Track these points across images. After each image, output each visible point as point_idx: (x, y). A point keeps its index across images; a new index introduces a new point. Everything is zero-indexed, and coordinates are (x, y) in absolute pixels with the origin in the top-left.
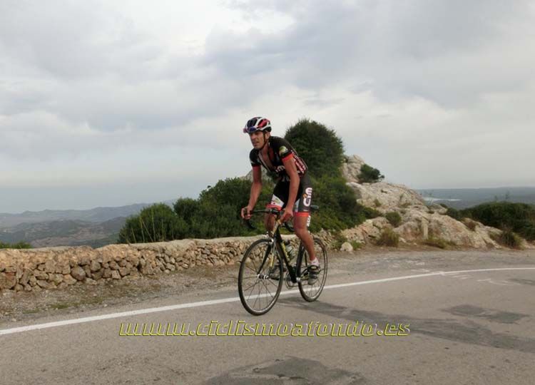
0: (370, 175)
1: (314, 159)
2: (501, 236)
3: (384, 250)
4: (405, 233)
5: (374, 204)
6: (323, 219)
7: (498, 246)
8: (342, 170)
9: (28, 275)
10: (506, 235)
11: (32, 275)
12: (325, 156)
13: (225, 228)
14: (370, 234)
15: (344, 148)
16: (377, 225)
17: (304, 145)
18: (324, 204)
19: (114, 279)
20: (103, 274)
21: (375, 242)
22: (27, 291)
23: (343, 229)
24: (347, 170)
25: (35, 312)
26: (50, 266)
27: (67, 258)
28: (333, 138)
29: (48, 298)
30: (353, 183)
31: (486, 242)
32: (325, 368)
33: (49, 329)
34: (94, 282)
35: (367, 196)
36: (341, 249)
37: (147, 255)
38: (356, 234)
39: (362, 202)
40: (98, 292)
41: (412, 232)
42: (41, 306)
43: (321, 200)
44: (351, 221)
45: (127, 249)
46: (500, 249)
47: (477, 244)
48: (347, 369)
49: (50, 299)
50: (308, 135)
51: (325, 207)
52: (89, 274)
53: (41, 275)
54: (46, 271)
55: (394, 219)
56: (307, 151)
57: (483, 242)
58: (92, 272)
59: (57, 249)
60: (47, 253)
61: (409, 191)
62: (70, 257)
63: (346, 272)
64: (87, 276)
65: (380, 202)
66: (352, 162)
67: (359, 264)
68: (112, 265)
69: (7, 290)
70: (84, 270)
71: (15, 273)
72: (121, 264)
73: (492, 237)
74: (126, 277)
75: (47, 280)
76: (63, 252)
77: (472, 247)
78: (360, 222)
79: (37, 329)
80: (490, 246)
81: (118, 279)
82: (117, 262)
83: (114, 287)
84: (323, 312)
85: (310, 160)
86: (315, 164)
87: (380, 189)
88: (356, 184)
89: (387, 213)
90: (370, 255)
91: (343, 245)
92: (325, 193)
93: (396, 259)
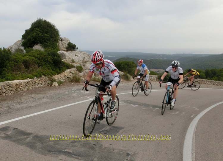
0: (71, 47)
2: (123, 76)
3: (73, 85)
4: (84, 75)
5: (72, 61)
6: (45, 70)
8: (58, 44)
10: (125, 75)
12: (50, 37)
14: (68, 77)
15: (60, 34)
16: (72, 72)
17: (39, 31)
18: (45, 63)
21: (70, 80)
23: (54, 75)
24: (61, 44)
28: (54, 29)
30: (62, 51)
35: (68, 58)
36: (52, 85)
38: (61, 77)
39: (66, 60)
41: (87, 75)
43: (44, 61)
44: (58, 71)
46: (123, 81)
50: (41, 26)
51: (46, 64)
55: (80, 69)
56: (40, 35)
61: (88, 55)
63: (49, 100)
65: (75, 61)
66: (64, 41)
67: (58, 94)
78: (64, 71)
85: (43, 39)
86: (45, 41)
87: (75, 54)
89: (77, 66)
90: (66, 88)
91: (53, 84)
92: (46, 57)
93: (77, 90)
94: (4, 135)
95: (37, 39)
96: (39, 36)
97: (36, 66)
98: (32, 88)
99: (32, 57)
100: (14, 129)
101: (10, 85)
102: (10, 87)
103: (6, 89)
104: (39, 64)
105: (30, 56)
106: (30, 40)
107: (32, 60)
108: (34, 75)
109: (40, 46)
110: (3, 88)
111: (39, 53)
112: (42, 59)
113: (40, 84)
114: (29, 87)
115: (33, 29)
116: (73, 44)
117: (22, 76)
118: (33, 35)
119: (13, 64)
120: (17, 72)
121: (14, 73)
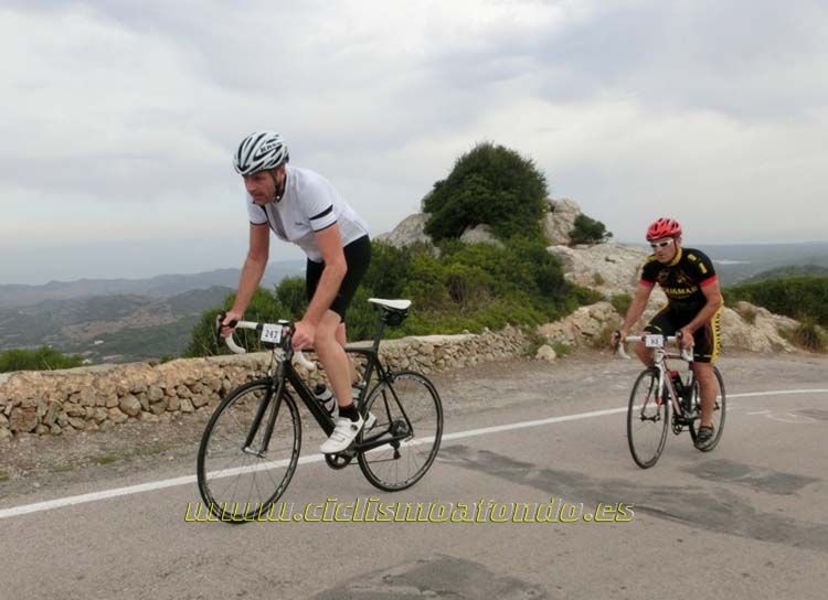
0: (588, 232)
1: (500, 207)
2: (797, 331)
3: (605, 357)
5: (593, 280)
6: (511, 307)
7: (790, 348)
8: (543, 224)
9: (55, 411)
10: (804, 331)
11: (62, 410)
12: (517, 202)
13: (354, 326)
14: (584, 331)
15: (548, 189)
16: (596, 315)
17: (483, 184)
18: (511, 284)
19: (184, 412)
20: (168, 406)
21: (592, 344)
22: (54, 435)
23: (541, 324)
24: (552, 224)
25: (67, 470)
26: (88, 395)
27: (113, 383)
28: (531, 173)
29: (85, 445)
30: (560, 247)
31: (771, 342)
32: (491, 574)
33: (86, 505)
34: (155, 418)
35: (582, 267)
36: (537, 357)
37: (234, 374)
38: (561, 331)
39: (574, 277)
40: (160, 434)
42: (76, 459)
43: (507, 278)
44: (555, 312)
45: (203, 366)
46: (794, 353)
47: (756, 346)
48: (522, 576)
49: (88, 448)
50: (489, 168)
51: (514, 288)
52: (147, 407)
53: (75, 410)
54: (82, 403)
55: (623, 306)
56: (487, 195)
57: (767, 342)
58: (151, 403)
59: (96, 368)
60: (82, 375)
62: (117, 381)
63: (543, 397)
64: (143, 409)
65: (603, 277)
66: (561, 211)
67: (563, 383)
68: (180, 391)
69: (25, 434)
70: (139, 400)
71: (36, 408)
72: (195, 388)
73: (782, 333)
74: (202, 409)
75: (83, 417)
76: (107, 375)
77: (748, 350)
78: (571, 313)
79: (70, 505)
80: (778, 348)
81: (189, 413)
82: (188, 386)
83: (185, 425)
84: (496, 474)
85: (493, 209)
86: (501, 215)
87: (604, 256)
88: (565, 248)
89: (614, 297)
90: (583, 365)
91: (540, 350)
92: (515, 266)
93: (622, 373)
94: (461, 460)
95: (477, 209)
96: (483, 200)
97: (485, 294)
98: (477, 360)
99: (471, 266)
100: (481, 452)
101: (421, 349)
102: (421, 353)
103: (409, 358)
104: (492, 287)
105: (463, 263)
106: (454, 212)
107: (474, 275)
108: (482, 323)
109: (485, 230)
110: (404, 356)
111: (490, 253)
112: (503, 272)
113: (500, 351)
114: (468, 356)
115: (463, 178)
116: (593, 221)
117: (448, 324)
118: (462, 196)
119: (420, 286)
120: (432, 311)
121: (426, 314)
